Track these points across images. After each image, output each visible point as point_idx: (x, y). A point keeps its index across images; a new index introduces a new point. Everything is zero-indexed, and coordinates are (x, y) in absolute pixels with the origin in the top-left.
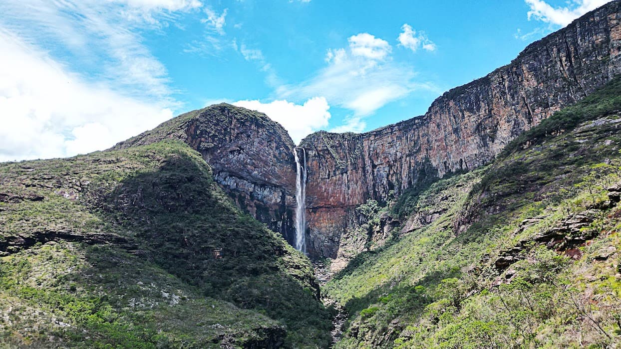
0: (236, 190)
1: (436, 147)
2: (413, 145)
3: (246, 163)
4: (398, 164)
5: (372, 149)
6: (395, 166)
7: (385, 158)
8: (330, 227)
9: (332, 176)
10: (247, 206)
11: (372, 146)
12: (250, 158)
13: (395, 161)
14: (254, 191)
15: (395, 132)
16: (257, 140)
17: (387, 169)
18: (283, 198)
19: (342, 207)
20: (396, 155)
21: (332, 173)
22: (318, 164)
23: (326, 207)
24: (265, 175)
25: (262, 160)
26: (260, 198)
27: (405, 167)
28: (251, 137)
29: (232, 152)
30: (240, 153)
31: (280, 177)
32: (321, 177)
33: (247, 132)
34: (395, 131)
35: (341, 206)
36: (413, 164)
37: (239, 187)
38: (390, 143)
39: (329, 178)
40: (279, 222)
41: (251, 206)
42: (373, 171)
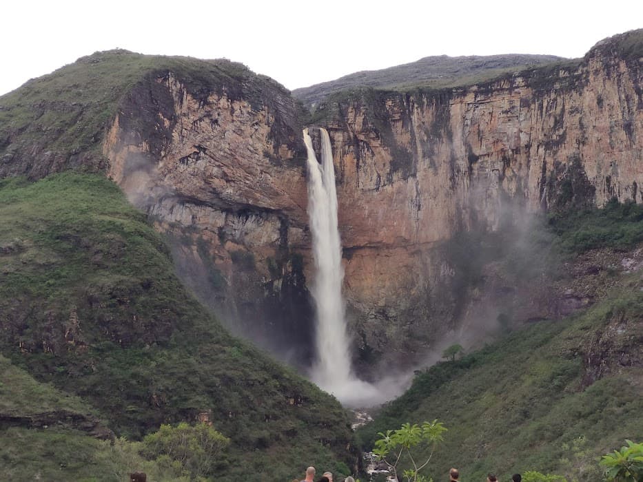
0: (192, 228)
1: (594, 142)
2: (552, 125)
3: (211, 176)
4: (521, 158)
5: (469, 122)
6: (516, 160)
7: (496, 142)
8: (380, 288)
9: (384, 185)
10: (214, 258)
11: (469, 116)
12: (217, 163)
13: (516, 151)
14: (226, 225)
15: (516, 90)
16: (230, 127)
17: (499, 166)
18: (283, 232)
19: (405, 247)
20: (519, 138)
21: (383, 179)
22: (355, 160)
23: (370, 247)
24: (246, 194)
25: (241, 166)
26: (238, 236)
27: (535, 167)
28: (219, 122)
29: (184, 160)
30: (198, 159)
31: (277, 194)
32: (361, 187)
33: (211, 116)
34: (518, 87)
35: (403, 244)
36: (550, 167)
37: (197, 222)
38: (506, 112)
39: (377, 189)
40: (276, 283)
41: (222, 258)
42: (471, 169)
